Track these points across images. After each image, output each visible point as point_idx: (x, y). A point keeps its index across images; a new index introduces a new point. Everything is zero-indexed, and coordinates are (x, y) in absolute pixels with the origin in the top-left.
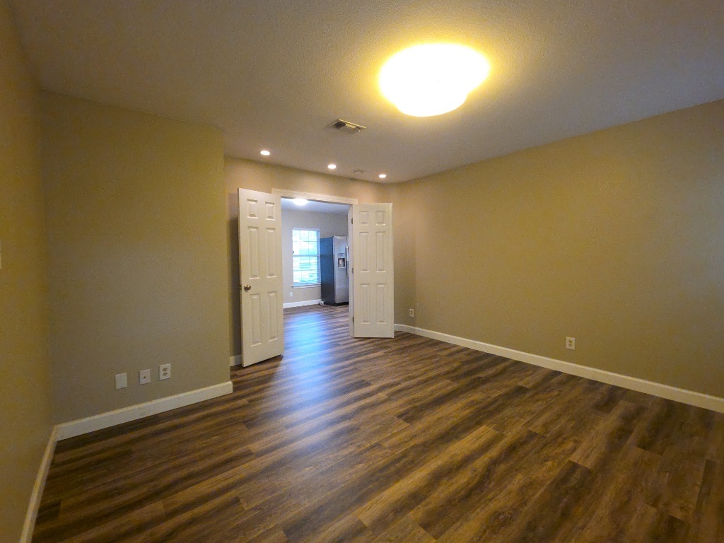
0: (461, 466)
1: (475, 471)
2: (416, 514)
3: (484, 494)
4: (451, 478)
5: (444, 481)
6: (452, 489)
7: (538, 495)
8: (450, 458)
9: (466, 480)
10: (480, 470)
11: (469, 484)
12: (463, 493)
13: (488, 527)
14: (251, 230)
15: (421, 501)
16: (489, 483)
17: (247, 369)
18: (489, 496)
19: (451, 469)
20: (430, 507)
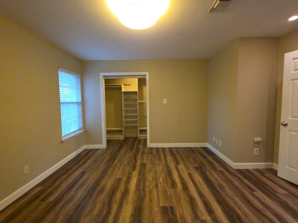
0: (122, 200)
1: (115, 202)
2: (124, 179)
3: (109, 196)
4: (122, 193)
5: (124, 191)
6: (120, 190)
7: (89, 207)
8: (128, 202)
9: (117, 196)
10: (113, 204)
11: (115, 195)
12: (116, 191)
13: (104, 188)
14: (295, 81)
15: (126, 182)
16: (108, 201)
17: (278, 179)
18: (106, 196)
19: (124, 197)
20: (122, 183)
